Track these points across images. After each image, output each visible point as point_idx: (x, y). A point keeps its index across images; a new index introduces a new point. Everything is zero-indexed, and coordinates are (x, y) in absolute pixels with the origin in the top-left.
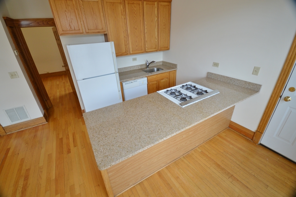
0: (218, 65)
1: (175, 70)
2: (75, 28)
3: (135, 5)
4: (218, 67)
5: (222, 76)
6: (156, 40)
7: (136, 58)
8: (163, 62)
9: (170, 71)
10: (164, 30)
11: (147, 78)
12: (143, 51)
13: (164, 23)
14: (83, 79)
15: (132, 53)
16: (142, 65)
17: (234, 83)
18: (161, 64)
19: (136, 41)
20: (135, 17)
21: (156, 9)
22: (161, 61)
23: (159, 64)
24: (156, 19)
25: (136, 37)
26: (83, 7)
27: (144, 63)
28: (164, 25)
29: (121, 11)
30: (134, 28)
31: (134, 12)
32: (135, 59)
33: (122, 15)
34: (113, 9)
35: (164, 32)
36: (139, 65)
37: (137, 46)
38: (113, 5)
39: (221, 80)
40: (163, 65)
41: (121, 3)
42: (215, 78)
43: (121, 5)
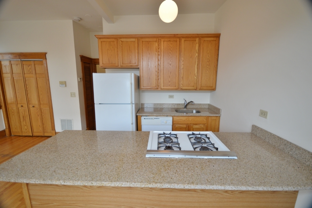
0: (267, 115)
1: (217, 117)
2: (112, 62)
3: (171, 42)
4: (266, 118)
5: (271, 134)
6: (196, 78)
7: (174, 95)
8: (209, 105)
9: (209, 116)
10: (208, 66)
11: (172, 118)
12: (177, 88)
13: (208, 59)
14: (100, 104)
15: (162, 88)
16: (179, 104)
17: (291, 153)
18: (207, 107)
19: (170, 77)
20: (170, 53)
21: (197, 45)
22: (207, 104)
23: (204, 107)
24: (197, 54)
25: (170, 73)
26: (121, 46)
27: (183, 102)
28: (208, 62)
29: (156, 48)
30: (168, 63)
31: (170, 49)
32: (171, 97)
33: (156, 51)
34: (148, 47)
35: (207, 69)
36: (176, 104)
37: (169, 82)
38: (148, 44)
39: (271, 142)
40: (208, 108)
41: (157, 41)
42: (261, 136)
43: (156, 43)
